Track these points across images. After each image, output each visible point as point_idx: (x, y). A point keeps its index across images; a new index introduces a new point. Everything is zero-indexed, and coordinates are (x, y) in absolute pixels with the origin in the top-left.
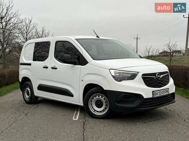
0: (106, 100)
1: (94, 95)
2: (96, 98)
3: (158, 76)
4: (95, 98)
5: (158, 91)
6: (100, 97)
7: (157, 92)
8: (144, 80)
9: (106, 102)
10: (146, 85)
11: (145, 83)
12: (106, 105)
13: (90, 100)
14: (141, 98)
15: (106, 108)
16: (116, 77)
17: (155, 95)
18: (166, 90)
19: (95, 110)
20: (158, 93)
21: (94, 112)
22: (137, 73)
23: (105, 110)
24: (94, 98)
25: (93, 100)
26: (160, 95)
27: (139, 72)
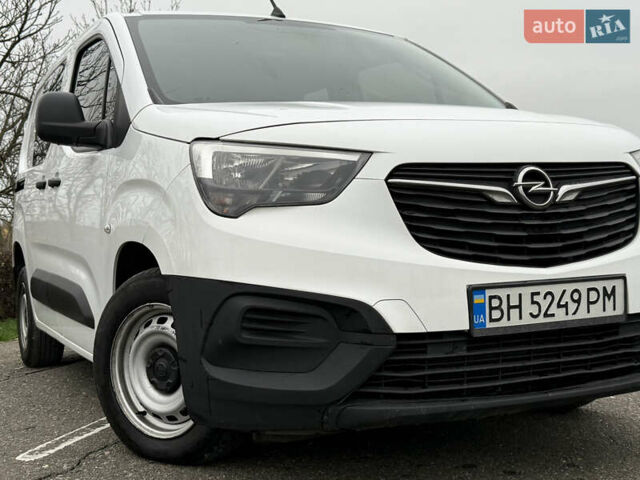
3: (526, 189)
4: (143, 331)
5: (527, 291)
7: (514, 293)
8: (399, 207)
10: (419, 240)
11: (410, 228)
14: (367, 331)
17: (496, 314)
18: (599, 285)
19: (146, 409)
20: (526, 301)
21: (141, 415)
22: (354, 158)
25: (135, 342)
26: (541, 320)
27: (372, 153)
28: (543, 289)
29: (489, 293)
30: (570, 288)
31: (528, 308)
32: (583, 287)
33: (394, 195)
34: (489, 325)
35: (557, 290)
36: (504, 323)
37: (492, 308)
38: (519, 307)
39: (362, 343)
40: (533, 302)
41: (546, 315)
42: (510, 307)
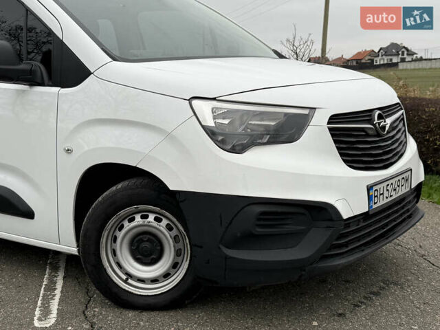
0: (175, 232)
1: (122, 213)
2: (133, 224)
3: (379, 124)
4: (127, 225)
5: (386, 184)
6: (151, 217)
8: (335, 142)
9: (176, 239)
10: (345, 161)
11: (341, 155)
12: (178, 253)
13: (105, 234)
14: (331, 220)
15: (175, 266)
16: (221, 134)
17: (376, 200)
18: (404, 175)
19: (129, 275)
21: (126, 281)
22: (306, 112)
23: (172, 271)
24: (126, 223)
25: (120, 235)
26: (390, 199)
27: (315, 108)
28: (389, 182)
29: (375, 188)
30: (397, 179)
31: (386, 194)
32: (400, 178)
33: (333, 135)
34: (374, 207)
35: (393, 181)
36: (378, 205)
37: (375, 197)
38: (383, 194)
39: (327, 227)
40: (388, 190)
41: (391, 196)
42: (380, 195)
